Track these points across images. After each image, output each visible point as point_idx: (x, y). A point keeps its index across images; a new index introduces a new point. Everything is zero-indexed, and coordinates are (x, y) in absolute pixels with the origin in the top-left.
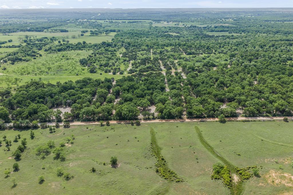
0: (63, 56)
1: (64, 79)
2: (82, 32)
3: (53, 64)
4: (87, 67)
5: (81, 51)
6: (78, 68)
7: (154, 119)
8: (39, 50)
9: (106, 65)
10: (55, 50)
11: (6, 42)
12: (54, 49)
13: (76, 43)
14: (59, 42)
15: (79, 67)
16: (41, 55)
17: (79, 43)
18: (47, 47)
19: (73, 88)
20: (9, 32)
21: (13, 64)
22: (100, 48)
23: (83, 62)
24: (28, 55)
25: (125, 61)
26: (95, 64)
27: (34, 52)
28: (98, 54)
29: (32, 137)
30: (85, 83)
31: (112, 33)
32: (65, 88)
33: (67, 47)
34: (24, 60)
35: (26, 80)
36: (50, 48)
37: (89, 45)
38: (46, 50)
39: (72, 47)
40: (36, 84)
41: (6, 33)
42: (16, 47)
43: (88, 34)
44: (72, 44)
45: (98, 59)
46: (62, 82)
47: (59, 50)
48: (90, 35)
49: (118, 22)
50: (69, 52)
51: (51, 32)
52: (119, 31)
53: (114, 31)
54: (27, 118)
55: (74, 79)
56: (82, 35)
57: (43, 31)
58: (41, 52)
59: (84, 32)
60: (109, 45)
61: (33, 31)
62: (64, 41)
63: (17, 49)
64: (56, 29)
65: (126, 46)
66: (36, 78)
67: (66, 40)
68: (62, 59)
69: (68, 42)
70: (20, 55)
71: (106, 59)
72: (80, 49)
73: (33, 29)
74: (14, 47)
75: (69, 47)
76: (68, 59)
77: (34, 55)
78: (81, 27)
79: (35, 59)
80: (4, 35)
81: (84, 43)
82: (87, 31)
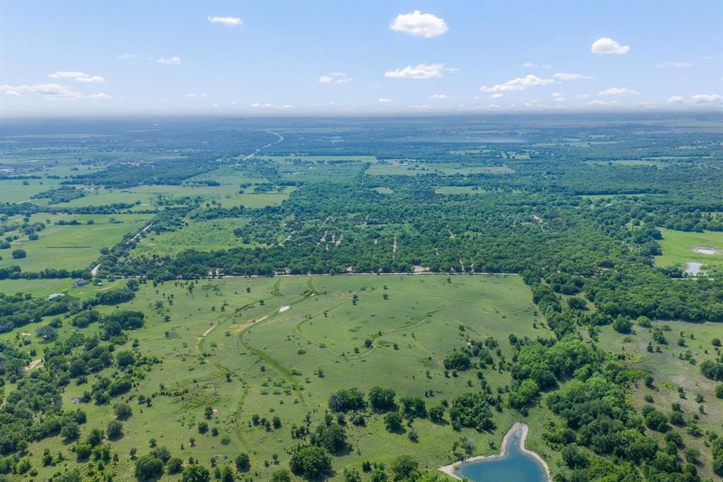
0: (215, 226)
1: (217, 248)
2: (241, 186)
3: (204, 234)
4: (241, 238)
5: (237, 219)
6: (231, 239)
7: (285, 274)
8: (183, 217)
9: (263, 236)
10: (203, 218)
11: (133, 205)
12: (202, 215)
13: (231, 208)
14: (208, 205)
15: (232, 237)
16: (187, 224)
17: (235, 208)
18: (193, 213)
19: (226, 255)
20: (128, 187)
21: (158, 234)
22: (262, 214)
23: (238, 233)
24: (173, 224)
25: (286, 231)
26: (250, 235)
27: (178, 220)
28: (257, 222)
29: (197, 283)
30: (237, 251)
31: (288, 187)
32: (219, 254)
33: (219, 213)
34: (169, 230)
35: (180, 249)
36: (197, 215)
37: (248, 210)
38: (192, 218)
39: (225, 214)
40: (192, 251)
41: (123, 188)
42: (151, 213)
43: (251, 189)
44: (225, 210)
45: (255, 229)
46: (216, 251)
47: (209, 218)
48: (253, 192)
49: (310, 162)
50: (221, 220)
51: (192, 186)
52: (301, 184)
53: (293, 184)
54: (191, 272)
55: (227, 248)
56: (241, 192)
57: (180, 184)
58: (186, 220)
59: (244, 186)
60: (275, 210)
61: (163, 184)
62: (214, 203)
63: (154, 215)
64: (200, 181)
65: (297, 211)
66: (190, 247)
67: (218, 201)
68: (213, 229)
69: (220, 205)
70: (163, 224)
71: (264, 229)
72: (236, 216)
73: (163, 181)
74: (147, 212)
75: (221, 213)
76: (220, 229)
77: (178, 224)
78: (241, 174)
79: (181, 228)
80: (123, 192)
81: (242, 207)
82: (249, 185)
